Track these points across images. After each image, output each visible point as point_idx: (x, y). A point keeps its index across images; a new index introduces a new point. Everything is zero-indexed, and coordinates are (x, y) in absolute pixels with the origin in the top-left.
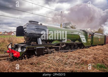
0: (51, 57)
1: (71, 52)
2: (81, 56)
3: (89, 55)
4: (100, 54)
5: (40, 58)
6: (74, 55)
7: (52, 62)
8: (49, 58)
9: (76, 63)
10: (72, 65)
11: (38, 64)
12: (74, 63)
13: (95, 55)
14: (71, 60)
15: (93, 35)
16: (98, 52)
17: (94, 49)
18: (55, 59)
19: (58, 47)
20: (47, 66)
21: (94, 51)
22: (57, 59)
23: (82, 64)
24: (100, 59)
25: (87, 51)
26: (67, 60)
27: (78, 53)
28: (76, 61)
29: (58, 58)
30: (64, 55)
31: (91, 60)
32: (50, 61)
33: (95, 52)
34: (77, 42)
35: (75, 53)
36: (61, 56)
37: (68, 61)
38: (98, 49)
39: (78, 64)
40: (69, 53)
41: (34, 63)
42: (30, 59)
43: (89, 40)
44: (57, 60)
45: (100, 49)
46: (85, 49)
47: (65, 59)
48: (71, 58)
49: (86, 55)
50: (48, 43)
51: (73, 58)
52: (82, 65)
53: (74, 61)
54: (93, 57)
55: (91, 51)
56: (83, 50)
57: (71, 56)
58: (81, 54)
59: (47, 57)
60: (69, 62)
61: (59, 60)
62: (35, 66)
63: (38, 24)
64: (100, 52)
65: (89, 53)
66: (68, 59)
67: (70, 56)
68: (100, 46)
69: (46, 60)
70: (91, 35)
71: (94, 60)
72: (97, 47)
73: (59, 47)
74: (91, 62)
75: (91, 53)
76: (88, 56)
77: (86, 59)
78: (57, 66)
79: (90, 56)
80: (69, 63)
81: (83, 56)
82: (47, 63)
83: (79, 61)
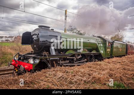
0: (51, 73)
1: (79, 67)
2: (91, 72)
3: (103, 70)
4: (118, 69)
5: (36, 75)
6: (82, 70)
7: (53, 80)
8: (47, 75)
9: (85, 81)
10: (79, 84)
11: (32, 84)
12: (83, 82)
13: (111, 70)
14: (78, 77)
15: (113, 44)
16: (116, 66)
17: (110, 62)
18: (56, 76)
19: (73, 58)
20: (45, 86)
21: (109, 64)
22: (60, 76)
23: (93, 83)
24: (118, 75)
25: (100, 65)
26: (73, 77)
27: (88, 67)
28: (85, 79)
29: (60, 74)
30: (69, 71)
31: (106, 77)
32: (49, 78)
33: (111, 66)
34: (94, 52)
35: (83, 68)
36: (64, 72)
37: (75, 78)
38: (115, 62)
39: (87, 82)
40: (76, 68)
41: (27, 82)
42: (21, 76)
43: (109, 50)
44: (59, 78)
45: (118, 62)
46: (97, 63)
47: (70, 76)
48: (79, 74)
49: (98, 70)
50: (61, 53)
51: (81, 75)
52: (93, 85)
53: (82, 78)
54: (109, 73)
55: (105, 65)
56: (95, 63)
57: (79, 72)
58: (92, 69)
59: (44, 73)
60: (75, 80)
61: (61, 77)
62: (28, 87)
63: (49, 30)
64: (118, 66)
65: (102, 67)
66: (75, 76)
67: (77, 72)
68: (117, 58)
69: (43, 78)
70: (110, 43)
71: (109, 78)
72: (114, 59)
73: (75, 58)
74: (106, 80)
75: (105, 67)
76: (102, 72)
77: (99, 76)
78: (59, 86)
79: (104, 72)
80: (76, 82)
81: (95, 71)
82: (45, 81)
83: (89, 78)
